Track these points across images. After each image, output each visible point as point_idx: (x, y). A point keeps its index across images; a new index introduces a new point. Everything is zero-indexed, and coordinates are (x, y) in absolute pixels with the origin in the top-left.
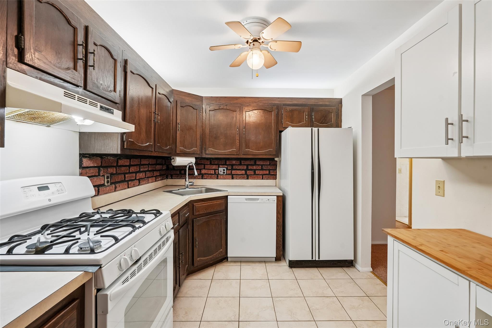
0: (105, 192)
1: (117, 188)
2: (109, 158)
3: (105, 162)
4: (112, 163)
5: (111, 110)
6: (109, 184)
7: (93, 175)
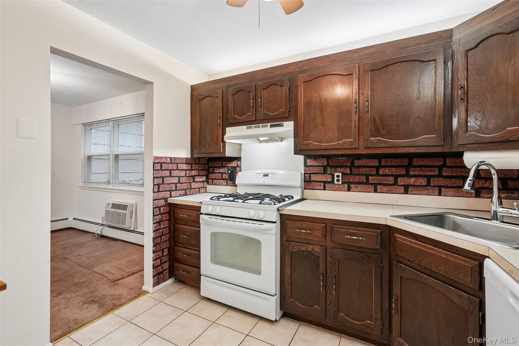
0: (333, 189)
1: (351, 188)
2: (340, 158)
3: (333, 162)
4: (344, 163)
5: (280, 124)
6: (340, 183)
7: (318, 172)
